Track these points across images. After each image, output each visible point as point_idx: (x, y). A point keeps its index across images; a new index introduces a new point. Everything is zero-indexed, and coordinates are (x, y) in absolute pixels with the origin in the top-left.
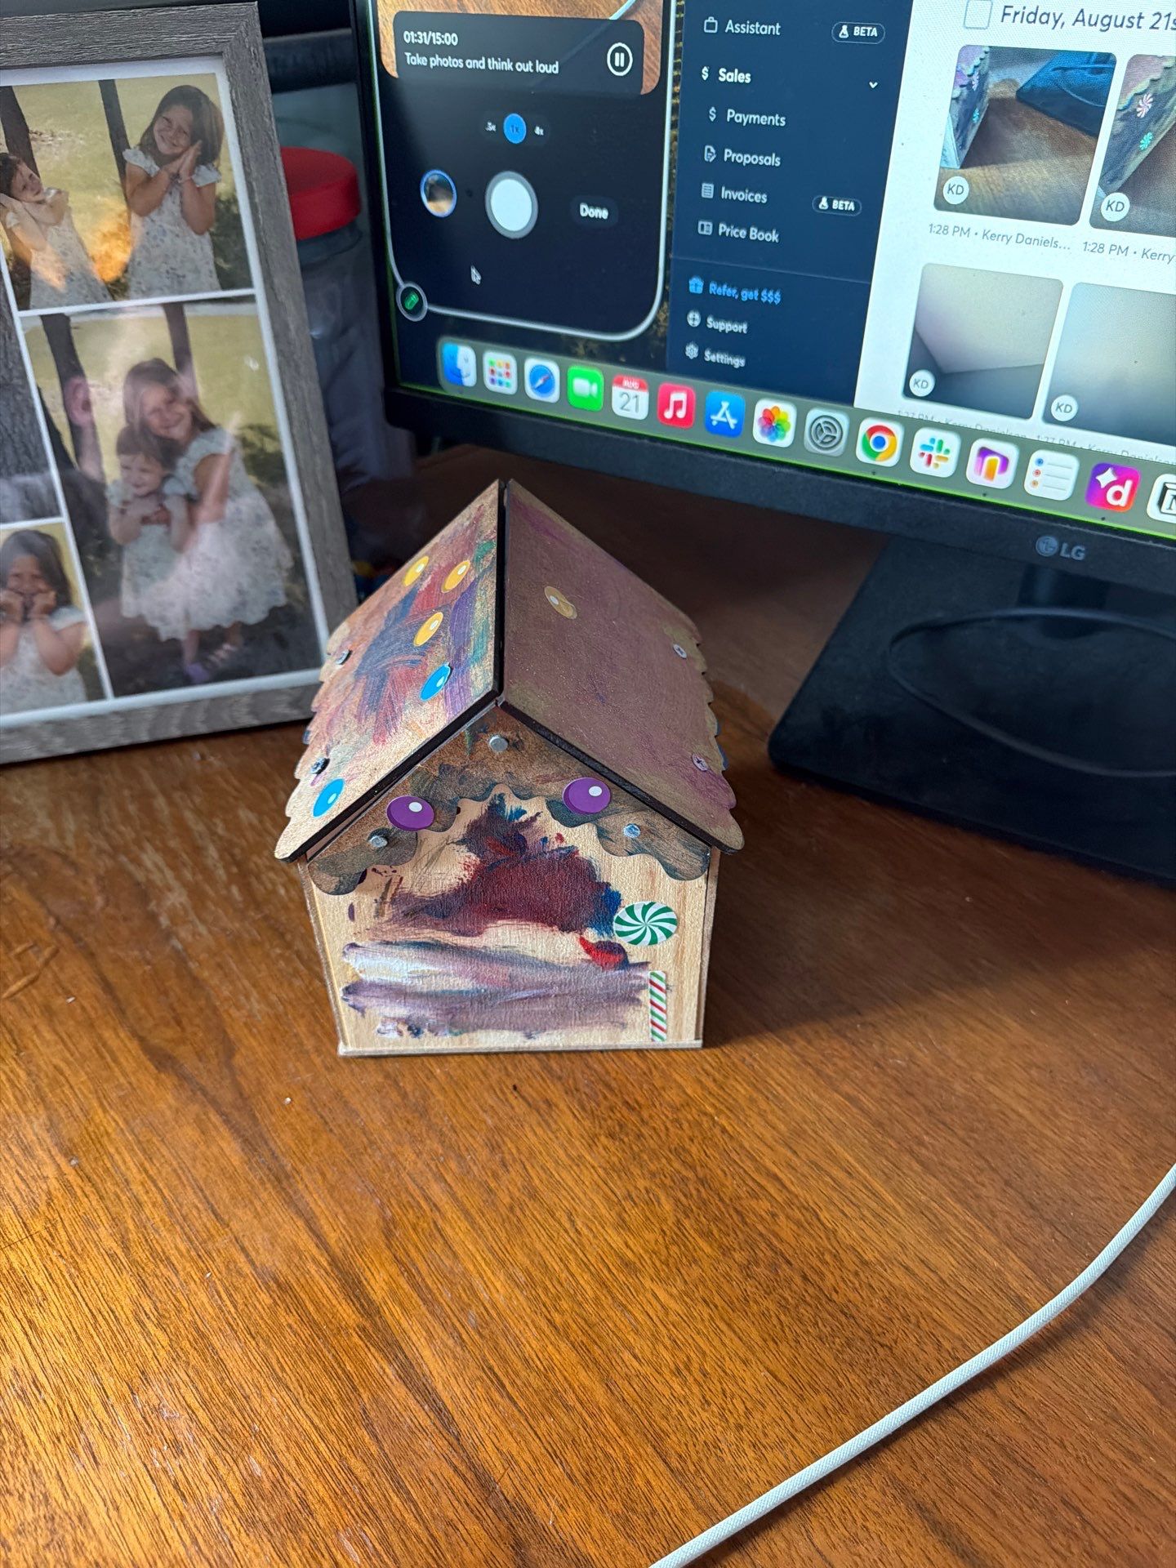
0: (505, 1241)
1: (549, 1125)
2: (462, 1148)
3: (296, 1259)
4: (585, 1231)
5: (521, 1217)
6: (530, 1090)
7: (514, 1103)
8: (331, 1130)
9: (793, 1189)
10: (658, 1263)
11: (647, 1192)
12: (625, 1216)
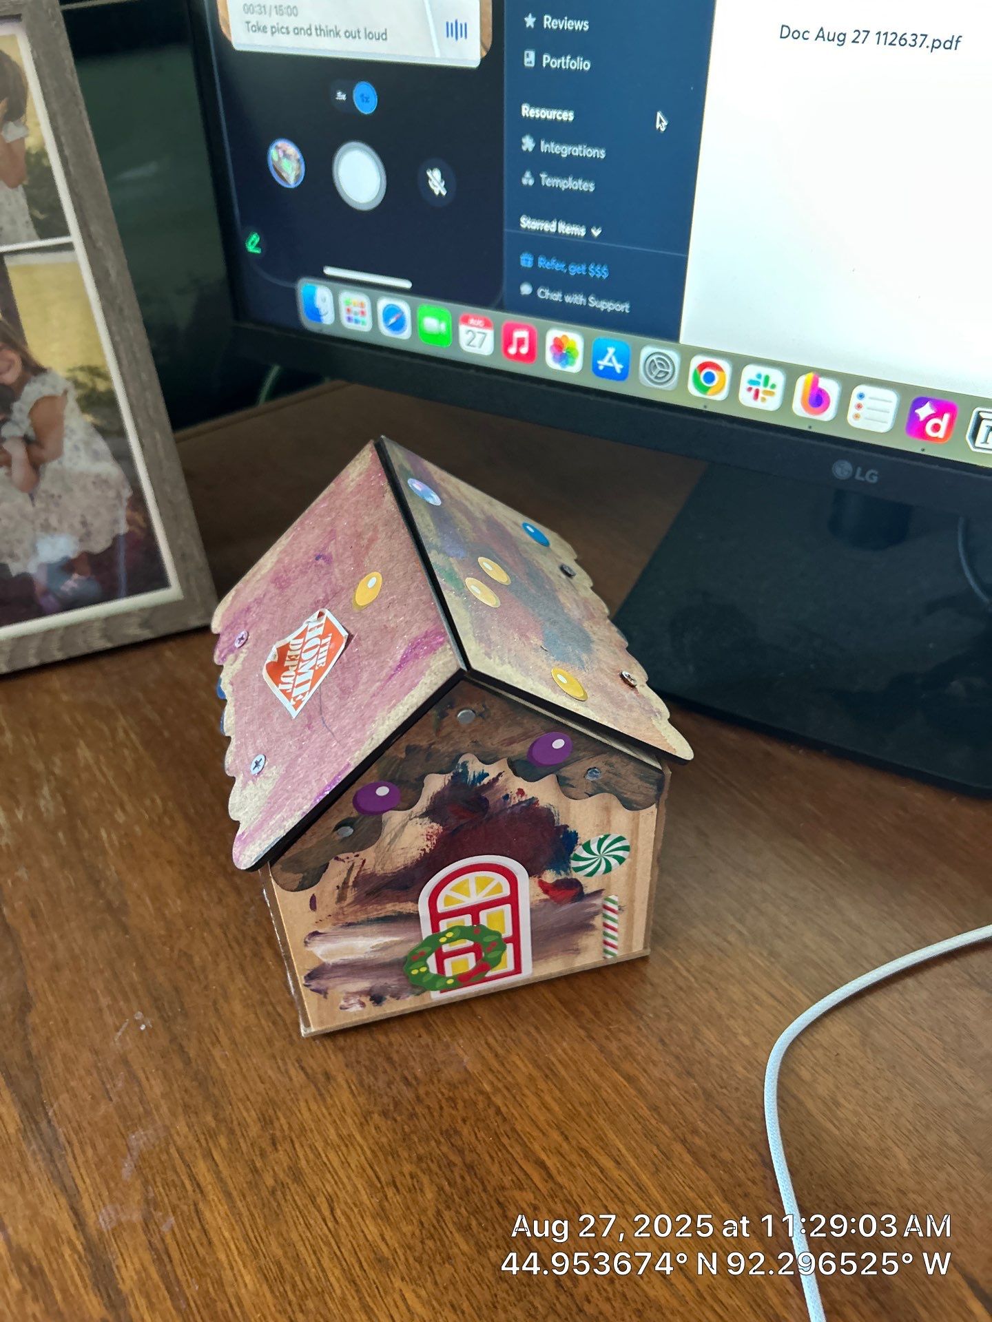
0: (261, 1228)
1: (324, 1100)
2: (235, 1123)
3: (53, 1243)
4: (343, 1220)
5: (282, 1202)
6: (311, 1061)
7: (293, 1072)
8: (111, 1100)
9: (559, 1179)
10: (411, 1260)
11: (412, 1178)
12: (386, 1204)
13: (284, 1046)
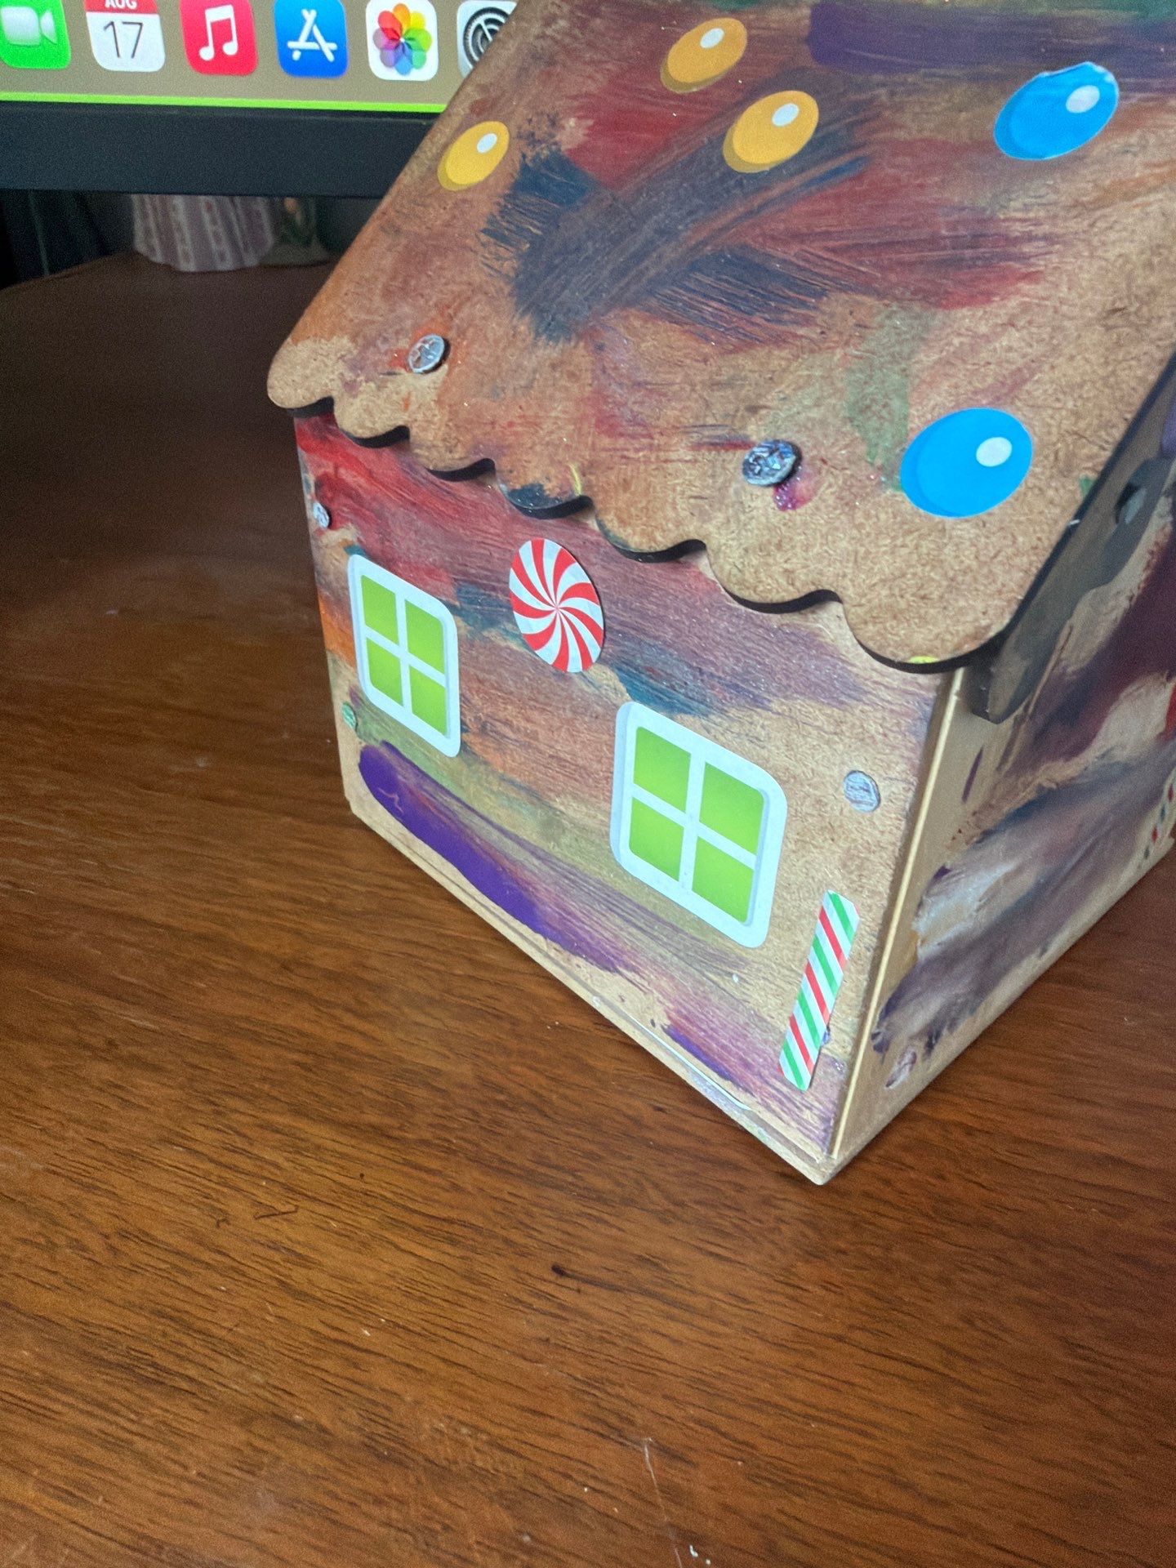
1: (687, 1308)
2: (554, 1479)
6: (591, 1257)
7: (582, 1303)
9: (1152, 1163)
10: (1124, 1459)
11: (970, 1322)
12: (980, 1399)
13: (512, 1267)
